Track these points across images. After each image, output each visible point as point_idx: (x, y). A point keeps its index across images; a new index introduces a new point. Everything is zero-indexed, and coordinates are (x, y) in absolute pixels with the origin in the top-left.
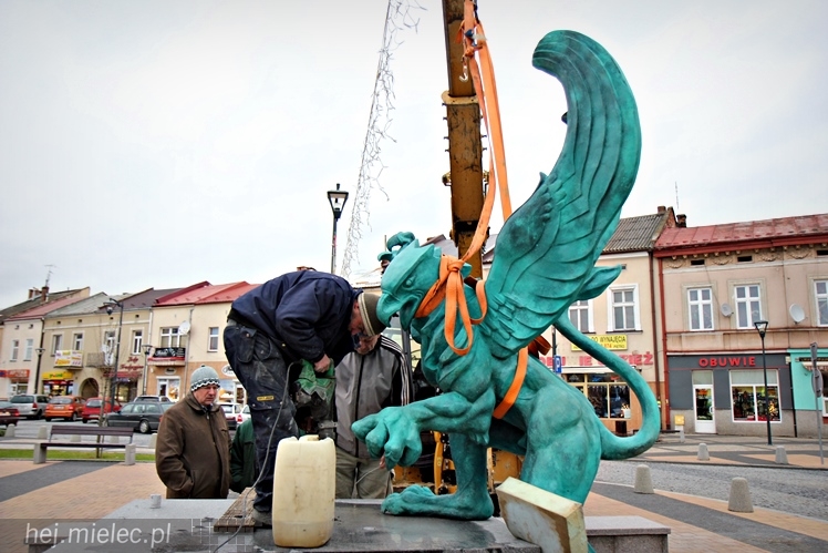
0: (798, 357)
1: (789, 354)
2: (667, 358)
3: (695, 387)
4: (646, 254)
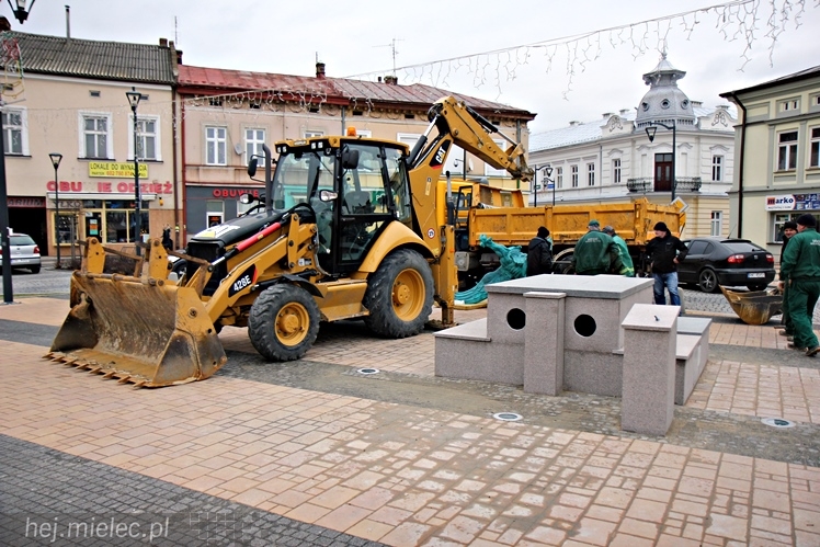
2: (186, 188)
3: (209, 214)
4: (170, 88)
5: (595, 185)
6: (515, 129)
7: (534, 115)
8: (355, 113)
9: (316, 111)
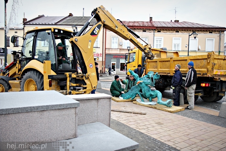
3: (112, 63)
6: (219, 34)
8: (158, 32)
9: (145, 31)
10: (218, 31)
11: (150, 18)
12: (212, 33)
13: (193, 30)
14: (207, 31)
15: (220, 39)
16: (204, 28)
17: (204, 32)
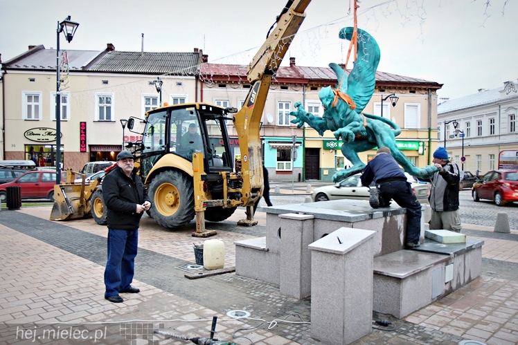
0: (268, 140)
1: (264, 139)
4: (194, 78)
5: (495, 134)
6: (427, 96)
7: (441, 85)
8: (312, 89)
9: (286, 88)
10: (425, 89)
11: (291, 59)
12: (414, 92)
13: (380, 87)
14: (405, 89)
15: (430, 105)
16: (400, 83)
17: (401, 92)
